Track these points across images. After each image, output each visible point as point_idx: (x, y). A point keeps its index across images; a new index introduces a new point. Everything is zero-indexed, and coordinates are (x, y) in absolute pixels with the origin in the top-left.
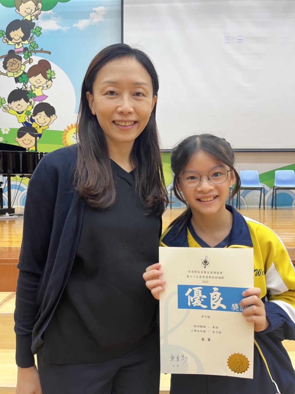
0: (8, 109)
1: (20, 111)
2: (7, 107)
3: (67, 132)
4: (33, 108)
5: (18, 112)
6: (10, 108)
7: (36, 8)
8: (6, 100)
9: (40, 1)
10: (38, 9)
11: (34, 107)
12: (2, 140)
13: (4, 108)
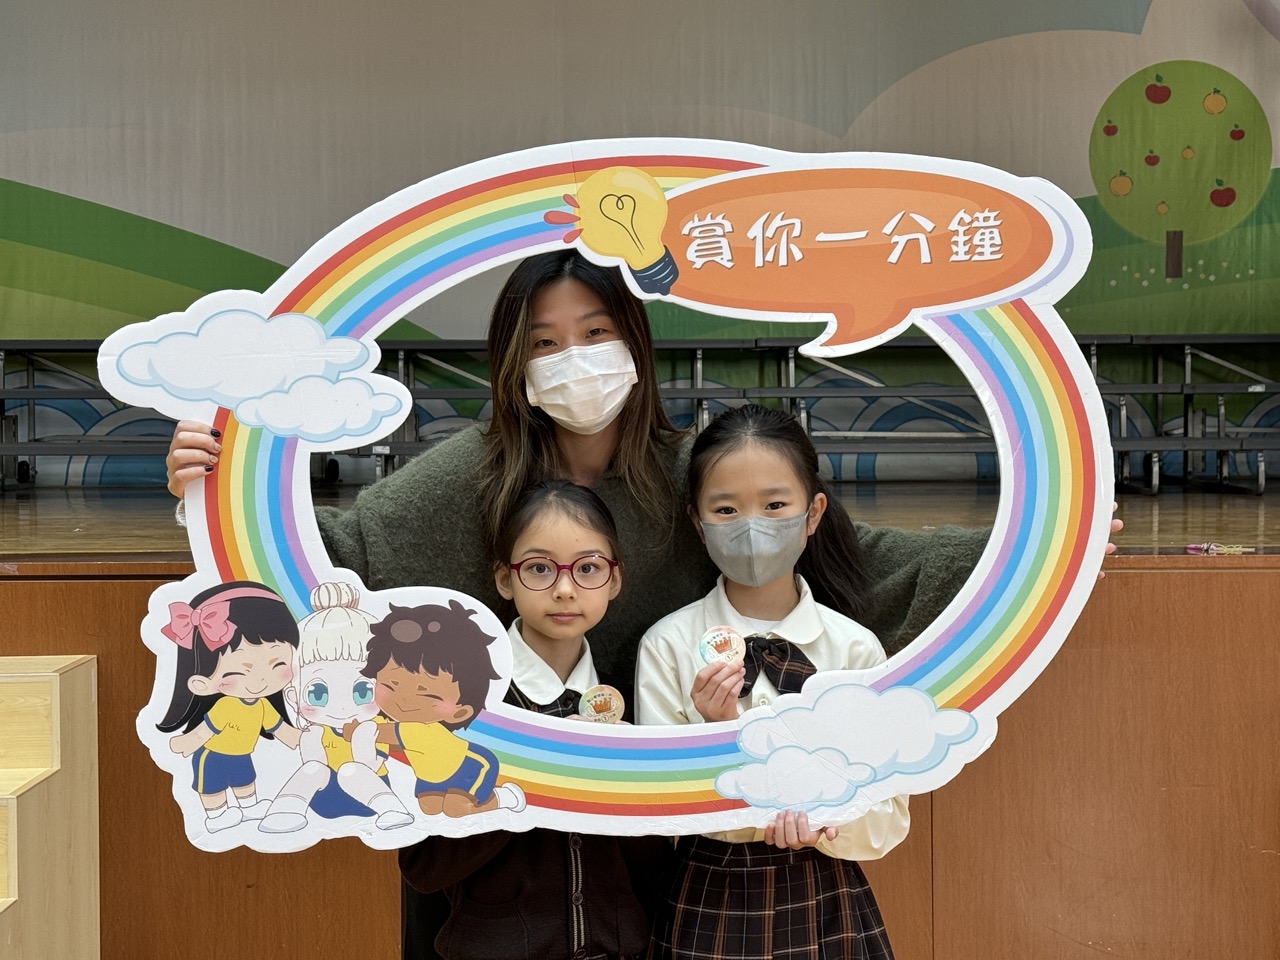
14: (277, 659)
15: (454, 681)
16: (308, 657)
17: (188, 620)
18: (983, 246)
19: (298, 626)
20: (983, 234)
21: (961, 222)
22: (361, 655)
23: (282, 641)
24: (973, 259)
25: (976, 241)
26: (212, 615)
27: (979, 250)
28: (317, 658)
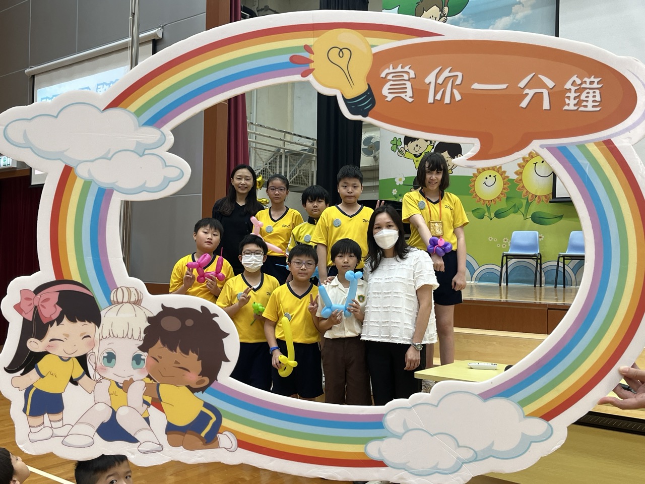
0: (404, 152)
1: (418, 153)
2: (403, 150)
3: (477, 177)
4: (433, 148)
5: (415, 156)
6: (406, 151)
7: (441, 15)
8: (402, 141)
9: (446, 4)
10: (444, 16)
11: (435, 146)
12: (396, 194)
13: (400, 151)
14: (85, 333)
15: (198, 360)
16: (106, 334)
17: (31, 302)
18: (587, 101)
19: (101, 313)
20: (588, 93)
21: (574, 83)
22: (139, 337)
23: (90, 322)
24: (579, 110)
25: (583, 97)
26: (47, 300)
27: (584, 103)
28: (111, 335)
